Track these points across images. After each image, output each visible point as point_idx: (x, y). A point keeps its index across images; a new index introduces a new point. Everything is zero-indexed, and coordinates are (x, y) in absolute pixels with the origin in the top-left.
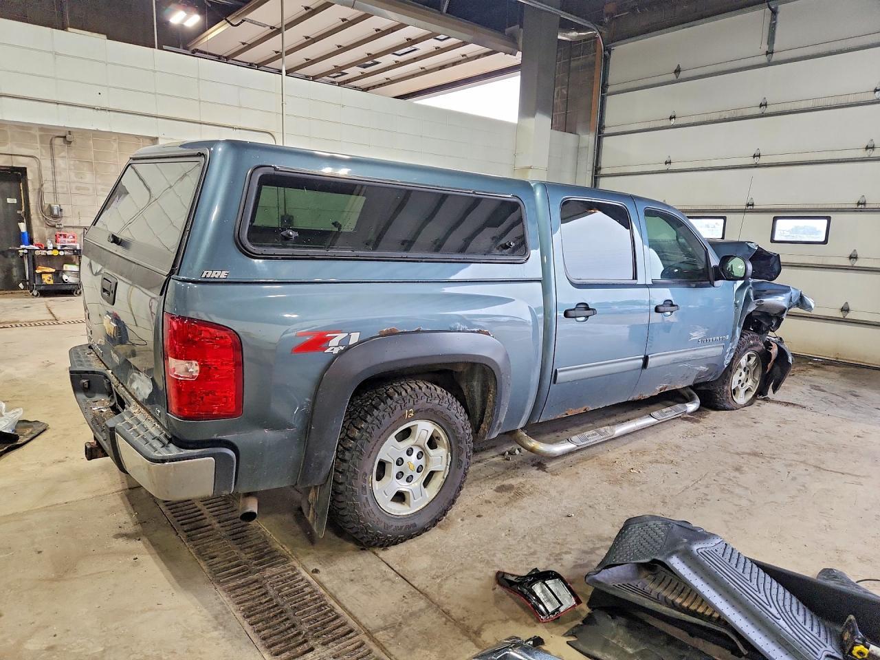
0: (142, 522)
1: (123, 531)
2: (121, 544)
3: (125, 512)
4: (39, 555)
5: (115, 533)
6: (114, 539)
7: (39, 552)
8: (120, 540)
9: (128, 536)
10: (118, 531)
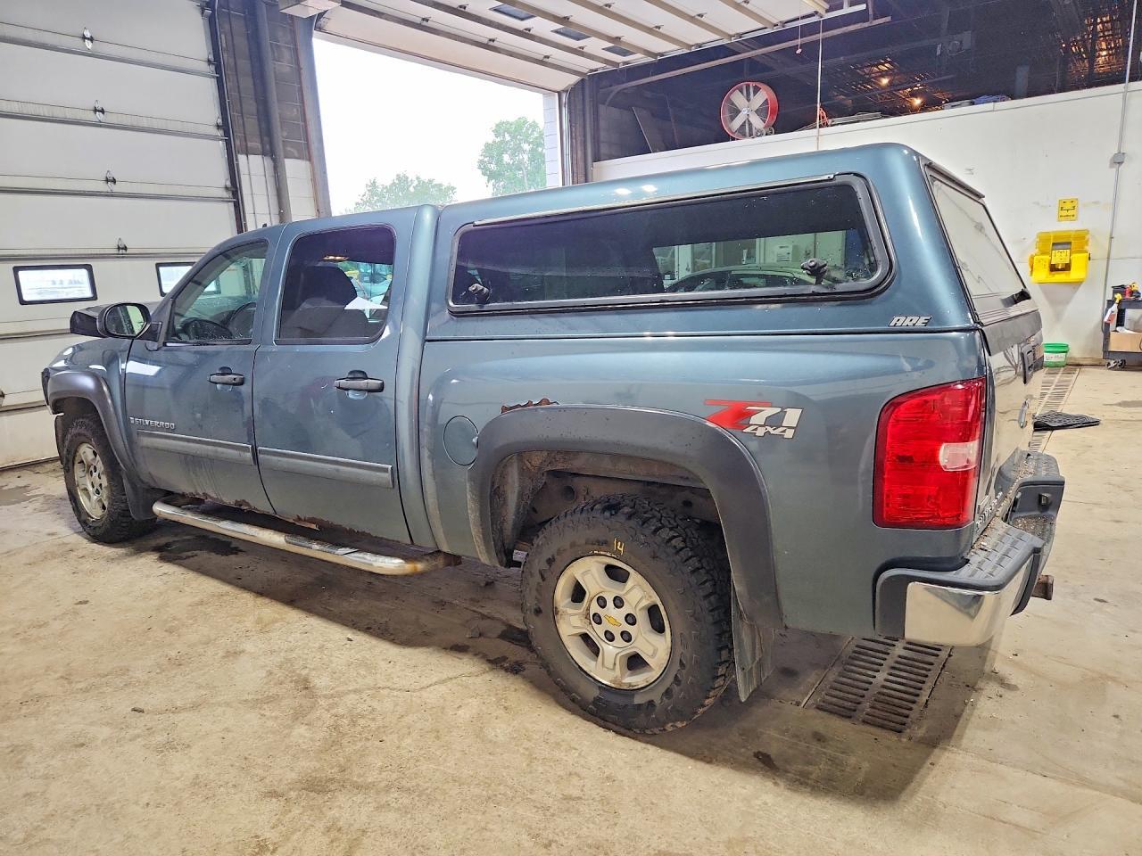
0: (972, 687)
1: (1002, 691)
2: (1015, 678)
3: (976, 712)
4: (1119, 714)
5: (1012, 693)
6: (1019, 686)
7: (1116, 716)
8: (1013, 682)
9: (1003, 683)
10: (1008, 694)
